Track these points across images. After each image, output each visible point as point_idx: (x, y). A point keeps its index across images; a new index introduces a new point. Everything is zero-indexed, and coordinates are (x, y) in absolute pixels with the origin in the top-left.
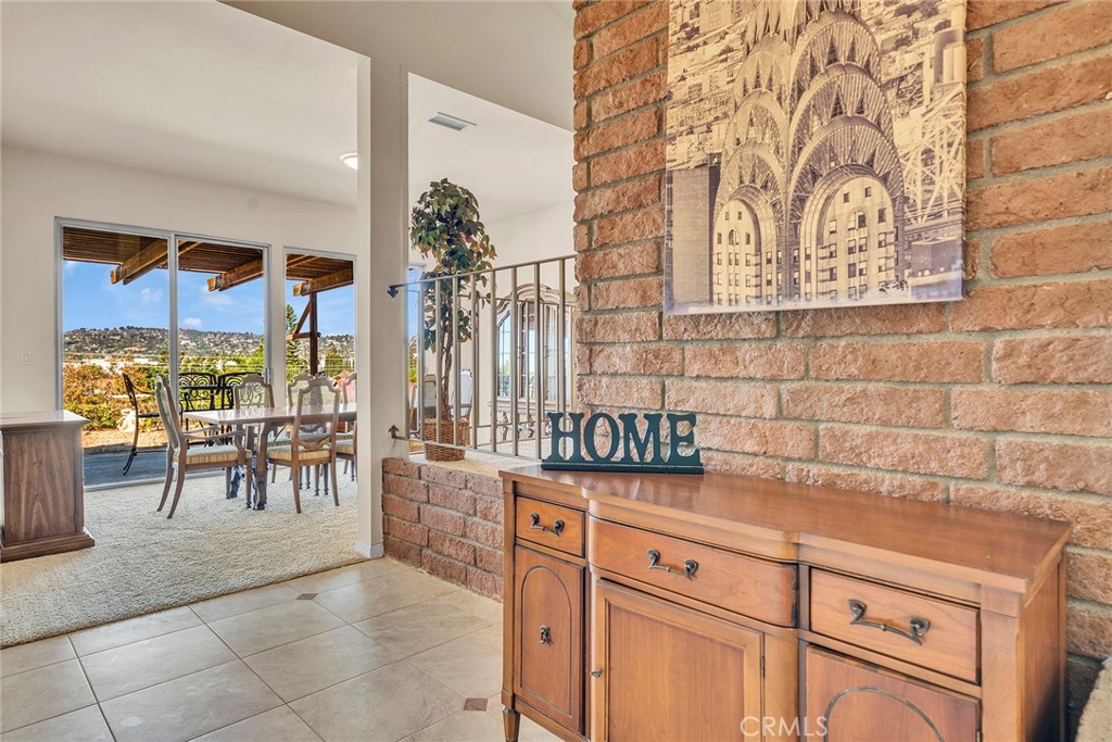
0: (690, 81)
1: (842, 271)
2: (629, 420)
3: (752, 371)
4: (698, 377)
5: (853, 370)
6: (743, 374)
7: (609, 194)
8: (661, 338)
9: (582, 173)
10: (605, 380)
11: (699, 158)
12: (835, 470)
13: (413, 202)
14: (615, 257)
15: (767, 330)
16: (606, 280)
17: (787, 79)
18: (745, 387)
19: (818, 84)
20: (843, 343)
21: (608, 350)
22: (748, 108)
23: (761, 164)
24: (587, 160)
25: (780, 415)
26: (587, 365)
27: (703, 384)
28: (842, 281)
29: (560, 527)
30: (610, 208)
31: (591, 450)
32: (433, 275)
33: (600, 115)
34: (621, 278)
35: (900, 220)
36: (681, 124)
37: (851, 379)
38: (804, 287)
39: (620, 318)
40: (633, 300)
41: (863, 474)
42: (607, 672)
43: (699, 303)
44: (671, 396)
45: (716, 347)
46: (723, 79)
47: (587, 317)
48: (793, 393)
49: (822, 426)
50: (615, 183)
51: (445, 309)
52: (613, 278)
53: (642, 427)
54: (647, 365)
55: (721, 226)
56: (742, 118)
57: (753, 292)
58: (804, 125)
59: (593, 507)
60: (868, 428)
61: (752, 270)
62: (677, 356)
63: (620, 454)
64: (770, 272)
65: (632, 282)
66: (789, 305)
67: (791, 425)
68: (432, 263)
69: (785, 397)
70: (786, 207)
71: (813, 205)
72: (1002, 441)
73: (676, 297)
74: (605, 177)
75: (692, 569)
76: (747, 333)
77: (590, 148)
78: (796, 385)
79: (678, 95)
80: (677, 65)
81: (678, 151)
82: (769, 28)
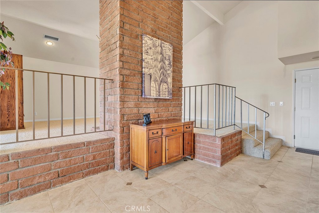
0: (147, 60)
1: (164, 94)
3: (152, 106)
4: (144, 108)
5: (162, 106)
6: (151, 107)
7: (128, 71)
8: (138, 101)
10: (127, 109)
11: (148, 73)
12: (160, 119)
14: (130, 84)
15: (154, 100)
16: (127, 88)
17: (159, 67)
18: (151, 109)
19: (162, 70)
20: (161, 103)
21: (127, 103)
22: (155, 69)
23: (156, 78)
24: (122, 62)
25: (155, 113)
26: (122, 106)
27: (145, 109)
29: (157, 133)
30: (129, 74)
33: (126, 54)
34: (130, 89)
35: (168, 90)
36: (146, 66)
37: (162, 107)
38: (161, 96)
39: (130, 96)
40: (133, 93)
41: (162, 118)
43: (149, 96)
44: (140, 111)
45: (147, 103)
47: (123, 96)
48: (156, 109)
49: (159, 113)
50: (129, 69)
52: (129, 88)
54: (136, 106)
55: (152, 85)
57: (156, 95)
58: (161, 74)
59: (164, 127)
60: (163, 113)
61: (155, 92)
62: (141, 104)
64: (157, 93)
65: (133, 90)
66: (159, 98)
67: (156, 113)
69: (156, 110)
70: (159, 85)
71: (161, 85)
72: (172, 113)
73: (146, 94)
74: (127, 67)
75: (176, 130)
76: (152, 101)
77: (123, 60)
78: (156, 108)
79: (145, 60)
80: (145, 56)
81: (146, 71)
82: (157, 59)
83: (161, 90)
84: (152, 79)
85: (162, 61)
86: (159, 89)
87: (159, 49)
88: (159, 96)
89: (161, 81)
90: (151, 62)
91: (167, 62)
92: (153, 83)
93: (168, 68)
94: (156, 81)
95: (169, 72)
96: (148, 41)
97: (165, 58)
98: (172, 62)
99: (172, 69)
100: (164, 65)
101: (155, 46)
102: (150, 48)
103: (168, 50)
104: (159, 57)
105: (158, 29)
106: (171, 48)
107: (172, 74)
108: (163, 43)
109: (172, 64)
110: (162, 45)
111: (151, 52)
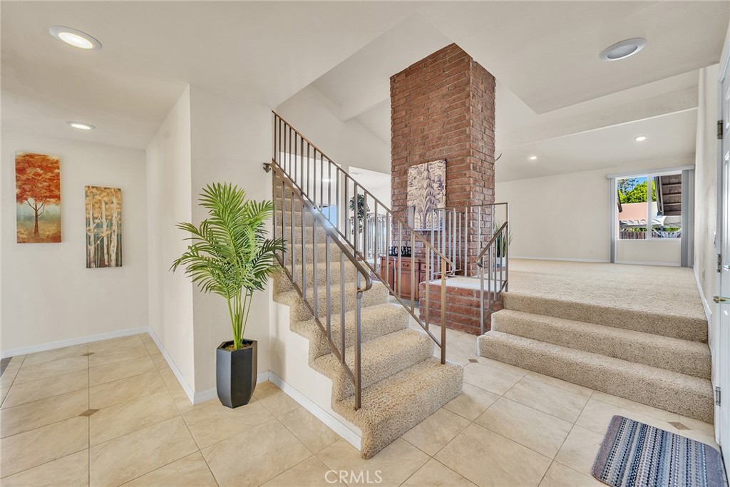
0: (412, 192)
7: (398, 208)
11: (412, 205)
22: (420, 198)
23: (421, 208)
29: (390, 263)
31: (395, 253)
33: (396, 193)
36: (410, 199)
38: (427, 227)
44: (408, 244)
50: (399, 206)
54: (403, 239)
57: (420, 227)
58: (427, 203)
59: (395, 260)
61: (420, 224)
70: (424, 215)
71: (428, 215)
75: (408, 265)
77: (394, 198)
79: (409, 193)
80: (409, 189)
81: (410, 203)
82: (422, 187)
83: (427, 221)
84: (416, 210)
85: (430, 186)
86: (425, 220)
87: (426, 173)
88: (425, 227)
89: (428, 211)
90: (415, 192)
91: (435, 186)
92: (417, 214)
93: (438, 192)
94: (420, 211)
95: (438, 197)
96: (412, 172)
97: (434, 181)
98: (444, 182)
99: (444, 191)
100: (432, 190)
101: (420, 173)
102: (415, 178)
103: (438, 169)
104: (425, 183)
105: (429, 150)
106: (443, 165)
107: (444, 197)
108: (431, 164)
109: (444, 185)
110: (430, 167)
111: (415, 182)
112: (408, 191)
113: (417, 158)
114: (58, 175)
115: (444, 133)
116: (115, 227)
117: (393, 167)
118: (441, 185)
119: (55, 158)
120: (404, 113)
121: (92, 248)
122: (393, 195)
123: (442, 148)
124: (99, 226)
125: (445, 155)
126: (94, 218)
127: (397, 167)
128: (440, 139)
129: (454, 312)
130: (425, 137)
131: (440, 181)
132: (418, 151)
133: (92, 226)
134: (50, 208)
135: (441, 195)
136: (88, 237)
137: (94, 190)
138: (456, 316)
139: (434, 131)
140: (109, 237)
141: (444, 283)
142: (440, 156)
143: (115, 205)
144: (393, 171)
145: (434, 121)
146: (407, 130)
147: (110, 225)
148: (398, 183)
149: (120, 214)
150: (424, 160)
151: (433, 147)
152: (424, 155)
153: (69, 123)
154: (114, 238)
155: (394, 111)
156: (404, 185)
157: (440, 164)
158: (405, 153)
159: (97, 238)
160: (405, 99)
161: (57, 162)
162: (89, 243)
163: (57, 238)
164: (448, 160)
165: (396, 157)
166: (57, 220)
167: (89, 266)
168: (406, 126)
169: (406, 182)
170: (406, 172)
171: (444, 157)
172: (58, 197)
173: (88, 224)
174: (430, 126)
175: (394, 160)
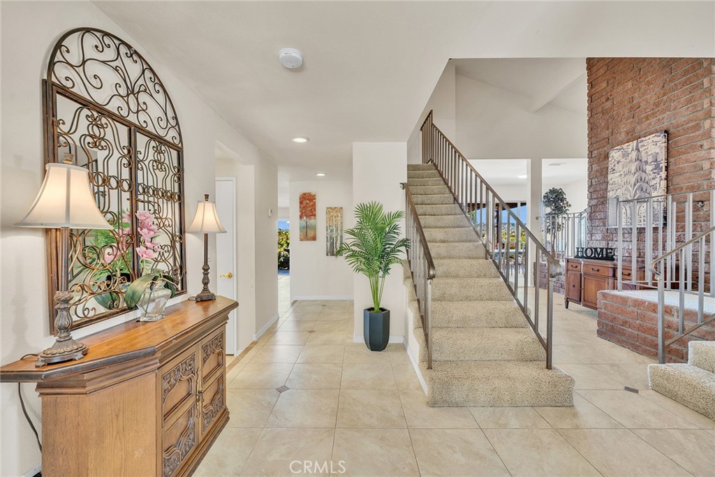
0: (613, 180)
2: (596, 249)
3: (627, 240)
4: (616, 241)
7: (596, 201)
8: (607, 232)
9: (590, 196)
10: (595, 241)
11: (615, 196)
13: (543, 194)
14: (597, 215)
15: (630, 231)
16: (595, 219)
17: (633, 183)
19: (638, 184)
21: (595, 235)
22: (625, 187)
24: (591, 193)
26: (590, 238)
28: (642, 222)
29: (576, 267)
30: (596, 204)
31: (586, 255)
32: (549, 214)
33: (594, 183)
36: (611, 189)
39: (598, 228)
40: (601, 224)
42: (584, 289)
43: (614, 226)
44: (610, 245)
46: (620, 180)
47: (590, 228)
50: (597, 198)
51: (553, 223)
52: (597, 219)
53: (599, 250)
54: (604, 238)
56: (624, 189)
57: (625, 224)
58: (636, 192)
59: (582, 262)
61: (625, 220)
62: (611, 236)
63: (593, 255)
64: (629, 220)
65: (601, 220)
68: (549, 210)
73: (610, 224)
74: (595, 197)
75: (598, 270)
77: (591, 190)
79: (611, 182)
80: (610, 176)
81: (611, 194)
82: (629, 172)
85: (640, 169)
87: (634, 153)
90: (618, 180)
91: (649, 168)
93: (652, 176)
95: (653, 182)
96: (615, 155)
97: (646, 162)
98: (664, 161)
99: (663, 174)
100: (644, 175)
101: (626, 155)
102: (618, 162)
103: (654, 146)
104: (633, 167)
105: (640, 123)
106: (661, 139)
107: (664, 183)
108: (641, 142)
109: (663, 165)
110: (640, 144)
111: (619, 167)
112: (609, 179)
113: (622, 136)
114: (315, 203)
115: (664, 95)
116: (339, 232)
117: (591, 152)
118: (657, 167)
119: (314, 194)
120: (604, 85)
121: (329, 244)
122: (590, 187)
123: (661, 117)
124: (332, 231)
125: (665, 125)
126: (330, 226)
127: (596, 152)
128: (657, 105)
129: (643, 332)
130: (634, 109)
131: (656, 160)
132: (623, 128)
133: (329, 231)
134: (312, 221)
135: (658, 180)
136: (327, 238)
137: (330, 210)
138: (645, 338)
139: (649, 96)
140: (337, 237)
141: (662, 298)
142: (657, 127)
143: (339, 218)
144: (590, 156)
145: (649, 83)
146: (608, 104)
147: (337, 230)
148: (597, 171)
149: (342, 223)
150: (633, 136)
151: (647, 118)
152: (634, 131)
153: (316, 174)
154: (339, 238)
155: (591, 85)
156: (604, 173)
157: (656, 139)
158: (606, 134)
159: (331, 238)
160: (606, 67)
161: (315, 195)
162: (327, 241)
163: (314, 238)
164: (672, 131)
165: (594, 140)
166: (314, 228)
167: (327, 255)
168: (608, 99)
169: (607, 168)
170: (607, 156)
171: (665, 128)
172: (315, 215)
173: (327, 230)
174: (642, 91)
175: (591, 144)
